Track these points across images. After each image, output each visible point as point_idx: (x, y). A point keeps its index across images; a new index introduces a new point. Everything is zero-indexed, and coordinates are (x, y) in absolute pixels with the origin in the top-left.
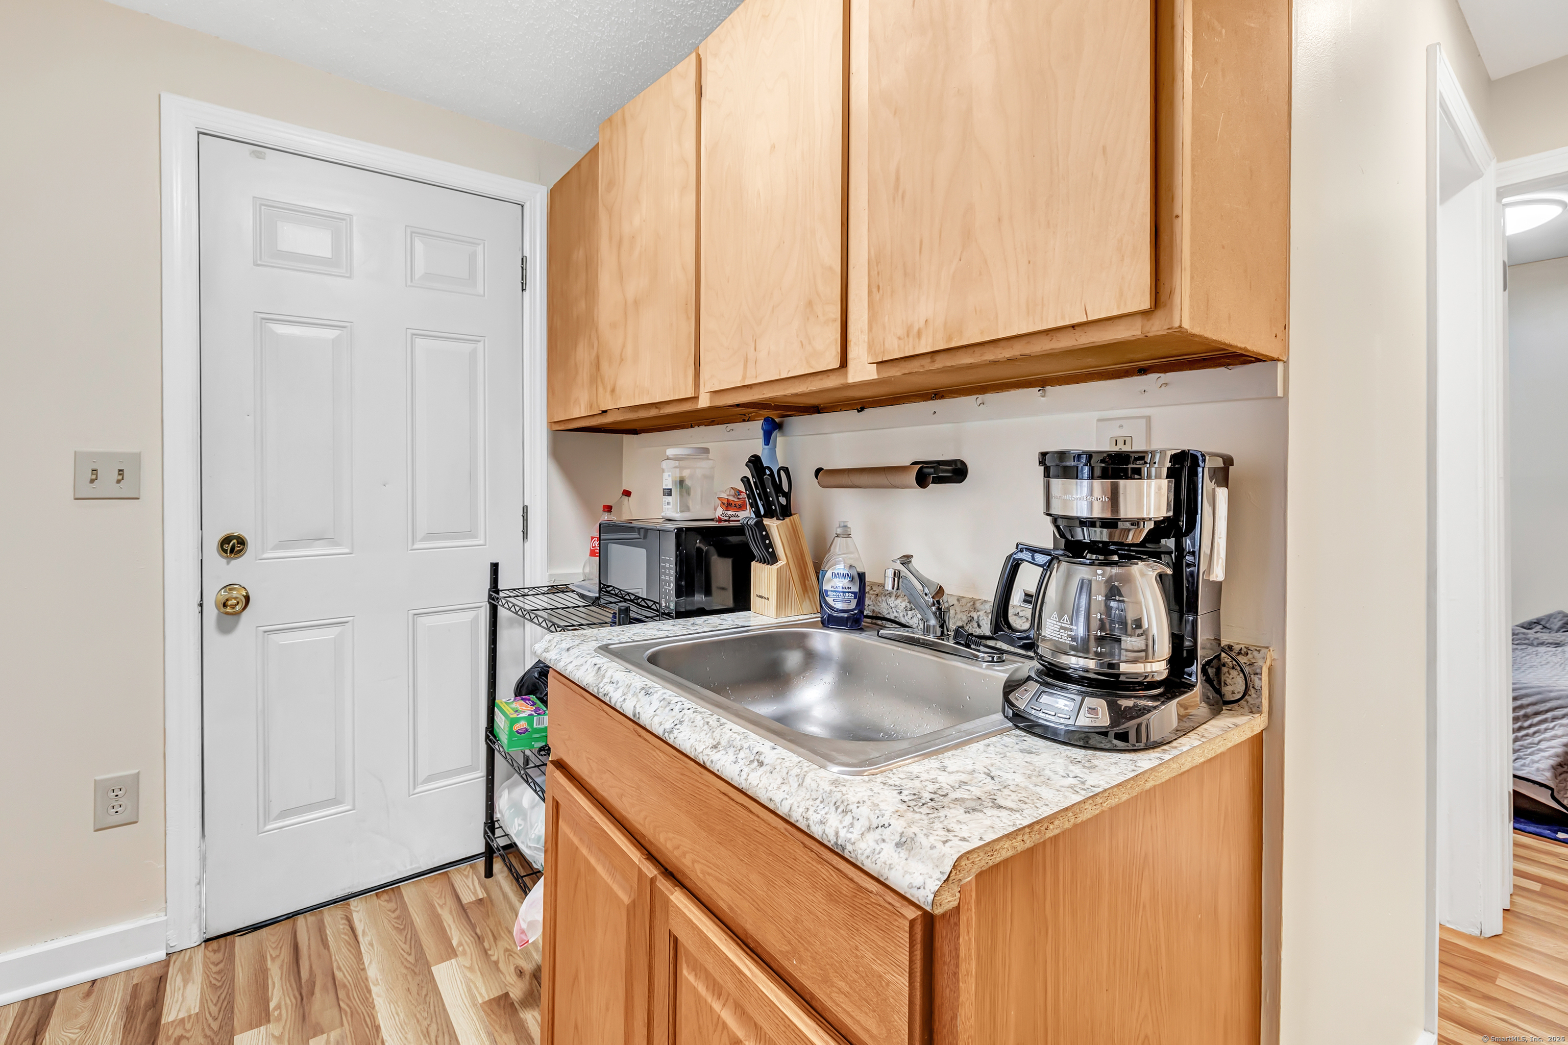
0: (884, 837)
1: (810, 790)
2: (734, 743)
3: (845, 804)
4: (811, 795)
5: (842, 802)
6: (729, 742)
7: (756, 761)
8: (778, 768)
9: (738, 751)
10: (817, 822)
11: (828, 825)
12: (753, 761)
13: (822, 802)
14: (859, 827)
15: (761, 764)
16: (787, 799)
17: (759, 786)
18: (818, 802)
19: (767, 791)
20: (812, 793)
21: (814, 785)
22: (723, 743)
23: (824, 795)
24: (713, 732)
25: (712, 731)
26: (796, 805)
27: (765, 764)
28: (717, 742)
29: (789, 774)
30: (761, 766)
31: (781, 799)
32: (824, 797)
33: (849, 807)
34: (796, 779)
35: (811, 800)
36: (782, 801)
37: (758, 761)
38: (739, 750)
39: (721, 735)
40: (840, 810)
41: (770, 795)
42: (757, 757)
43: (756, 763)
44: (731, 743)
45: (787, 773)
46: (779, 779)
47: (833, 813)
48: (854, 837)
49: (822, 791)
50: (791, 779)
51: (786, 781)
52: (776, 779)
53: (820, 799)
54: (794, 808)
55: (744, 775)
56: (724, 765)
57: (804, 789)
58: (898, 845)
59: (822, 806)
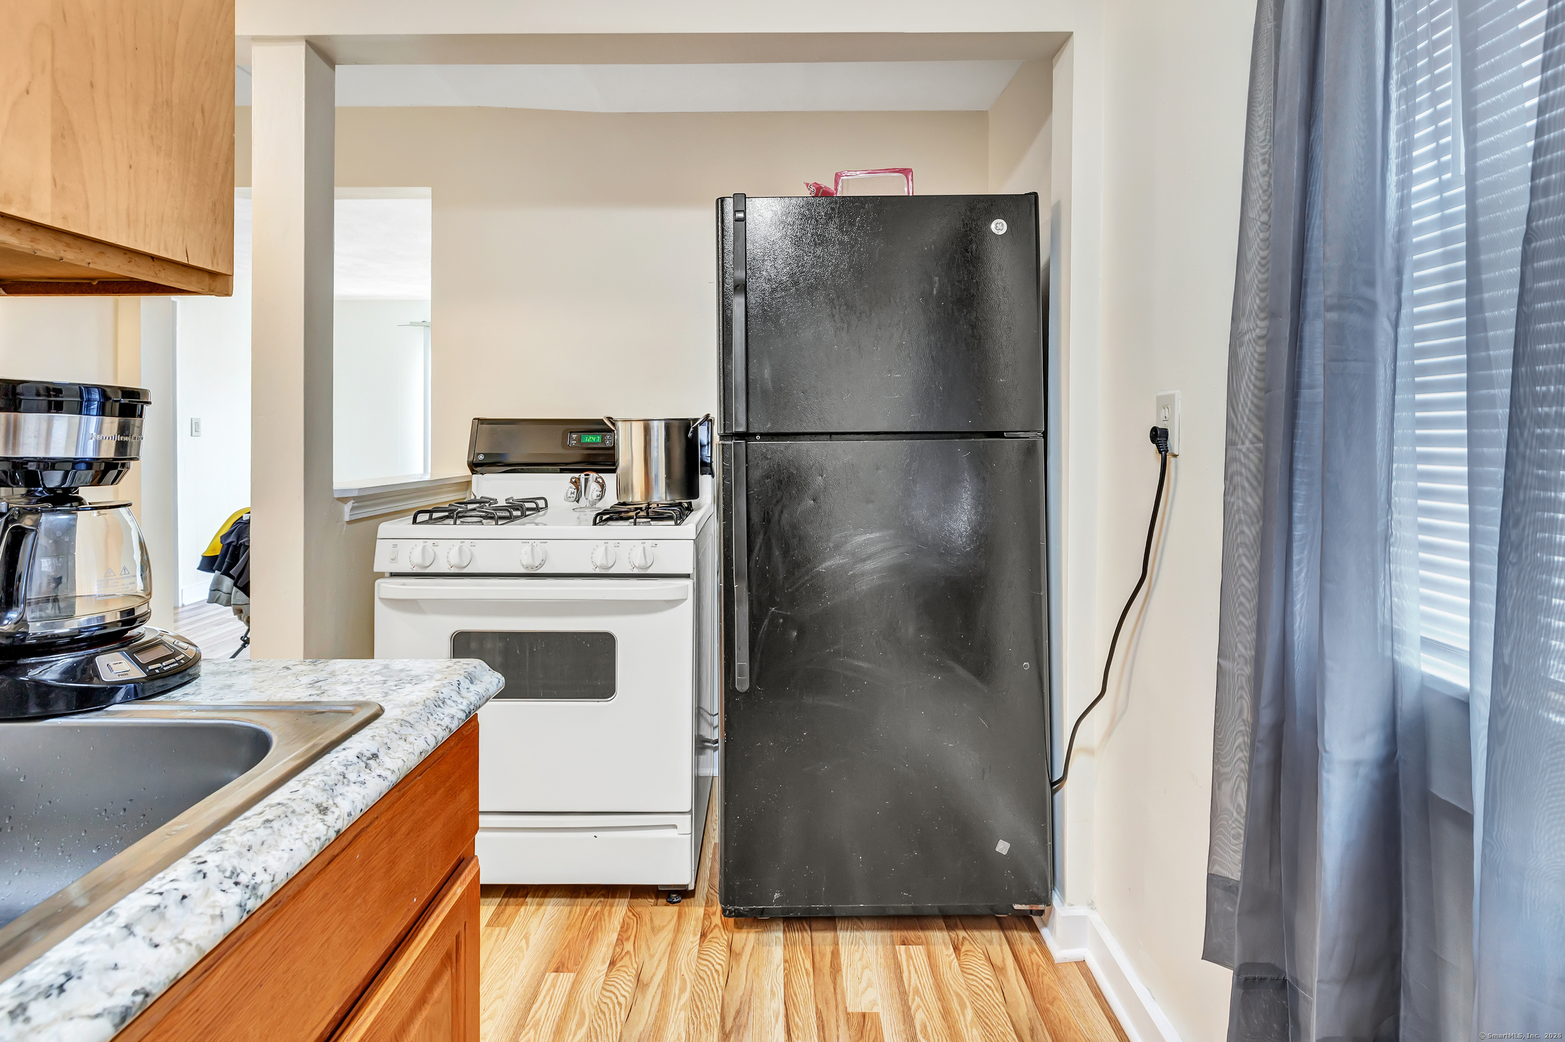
0: (466, 687)
1: (419, 720)
2: (331, 783)
3: (438, 699)
4: (424, 721)
5: (436, 701)
6: (325, 790)
7: (369, 762)
8: (386, 740)
9: (345, 781)
10: (452, 721)
11: (455, 714)
12: (367, 764)
13: (432, 715)
14: (455, 697)
15: (375, 756)
16: (426, 738)
17: (405, 760)
18: (430, 717)
19: (413, 754)
20: (422, 719)
21: (416, 715)
22: (321, 798)
23: (426, 711)
24: (293, 812)
25: (289, 814)
26: (433, 732)
27: (376, 752)
28: (314, 807)
29: (397, 732)
30: (377, 756)
31: (425, 743)
32: (429, 711)
33: (441, 698)
34: (405, 728)
35: (428, 722)
36: (427, 742)
37: (369, 759)
38: (344, 777)
39: (307, 800)
40: (441, 705)
41: (417, 752)
42: (364, 759)
43: (371, 762)
44: (327, 787)
45: (396, 733)
46: (399, 743)
47: (443, 710)
48: (465, 702)
49: (423, 712)
50: (403, 732)
51: (403, 737)
52: (399, 745)
53: (429, 715)
54: (436, 734)
55: (387, 774)
56: (364, 797)
57: (417, 724)
58: (472, 683)
59: (435, 716)
